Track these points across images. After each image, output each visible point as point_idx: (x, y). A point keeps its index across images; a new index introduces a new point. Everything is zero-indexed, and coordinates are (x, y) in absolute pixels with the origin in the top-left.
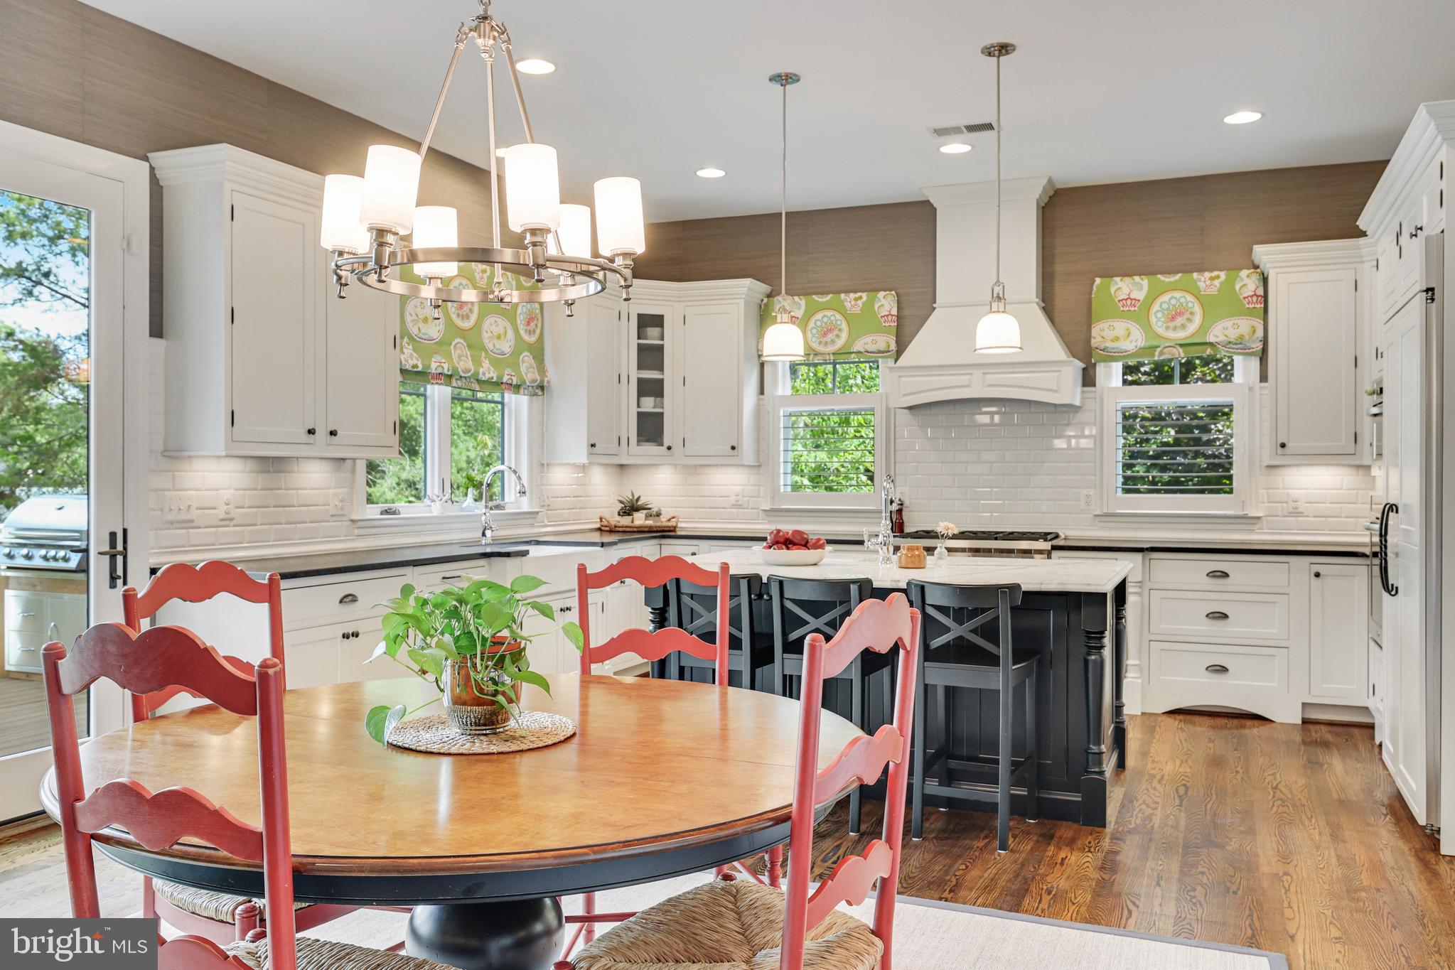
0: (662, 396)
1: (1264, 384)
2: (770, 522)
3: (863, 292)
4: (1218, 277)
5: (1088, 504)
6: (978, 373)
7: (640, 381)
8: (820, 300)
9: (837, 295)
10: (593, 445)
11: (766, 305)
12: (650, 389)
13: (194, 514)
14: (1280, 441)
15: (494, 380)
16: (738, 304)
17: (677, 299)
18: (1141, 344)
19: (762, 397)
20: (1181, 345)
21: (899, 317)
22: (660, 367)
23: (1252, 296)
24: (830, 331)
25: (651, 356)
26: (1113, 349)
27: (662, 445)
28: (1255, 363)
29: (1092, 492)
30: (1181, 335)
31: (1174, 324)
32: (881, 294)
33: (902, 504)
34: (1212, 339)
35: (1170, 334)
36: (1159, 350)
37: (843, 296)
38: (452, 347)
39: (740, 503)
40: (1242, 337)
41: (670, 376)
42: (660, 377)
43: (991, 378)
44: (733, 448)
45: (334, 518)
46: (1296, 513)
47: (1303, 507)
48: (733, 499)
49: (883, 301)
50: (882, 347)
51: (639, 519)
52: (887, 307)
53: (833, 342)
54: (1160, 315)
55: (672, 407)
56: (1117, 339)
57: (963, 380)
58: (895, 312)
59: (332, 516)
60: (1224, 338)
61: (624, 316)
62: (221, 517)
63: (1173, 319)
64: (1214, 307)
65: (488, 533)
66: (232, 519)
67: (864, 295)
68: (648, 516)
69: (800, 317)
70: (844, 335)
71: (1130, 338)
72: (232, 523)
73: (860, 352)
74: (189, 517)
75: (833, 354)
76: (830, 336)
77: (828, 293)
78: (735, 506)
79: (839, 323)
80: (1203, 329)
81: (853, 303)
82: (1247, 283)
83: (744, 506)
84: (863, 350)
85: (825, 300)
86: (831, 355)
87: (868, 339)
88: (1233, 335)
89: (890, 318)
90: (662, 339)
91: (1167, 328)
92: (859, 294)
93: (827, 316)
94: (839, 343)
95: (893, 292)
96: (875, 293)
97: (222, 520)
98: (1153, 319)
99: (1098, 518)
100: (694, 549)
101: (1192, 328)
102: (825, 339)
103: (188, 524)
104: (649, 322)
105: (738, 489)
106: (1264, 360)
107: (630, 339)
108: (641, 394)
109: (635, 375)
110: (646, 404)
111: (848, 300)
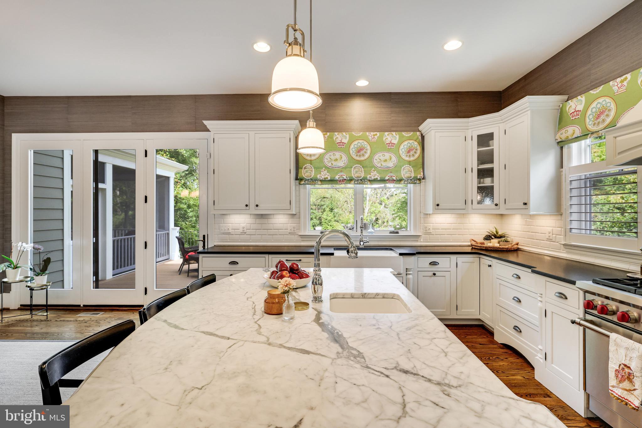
0: (493, 176)
3: (628, 73)
7: (479, 170)
8: (595, 93)
9: (607, 84)
10: (438, 205)
11: (562, 109)
12: (488, 173)
13: (230, 231)
15: (379, 179)
16: (527, 114)
17: (502, 121)
19: (561, 170)
22: (491, 161)
24: (602, 113)
25: (487, 156)
37: (611, 82)
38: (353, 169)
39: (551, 238)
41: (497, 165)
42: (492, 166)
44: (525, 204)
45: (290, 234)
48: (547, 236)
51: (494, 243)
53: (604, 121)
55: (499, 182)
59: (289, 233)
61: (469, 139)
62: (241, 232)
65: (362, 243)
66: (245, 233)
68: (500, 242)
70: (613, 113)
72: (245, 234)
74: (229, 232)
76: (602, 117)
77: (601, 85)
78: (549, 240)
79: (608, 104)
81: (619, 85)
83: (553, 240)
90: (493, 146)
92: (624, 76)
94: (608, 121)
96: (637, 71)
97: (241, 233)
100: (490, 263)
102: (598, 120)
103: (229, 234)
104: (485, 138)
105: (550, 229)
107: (473, 149)
108: (481, 176)
109: (476, 167)
110: (484, 182)
111: (616, 84)
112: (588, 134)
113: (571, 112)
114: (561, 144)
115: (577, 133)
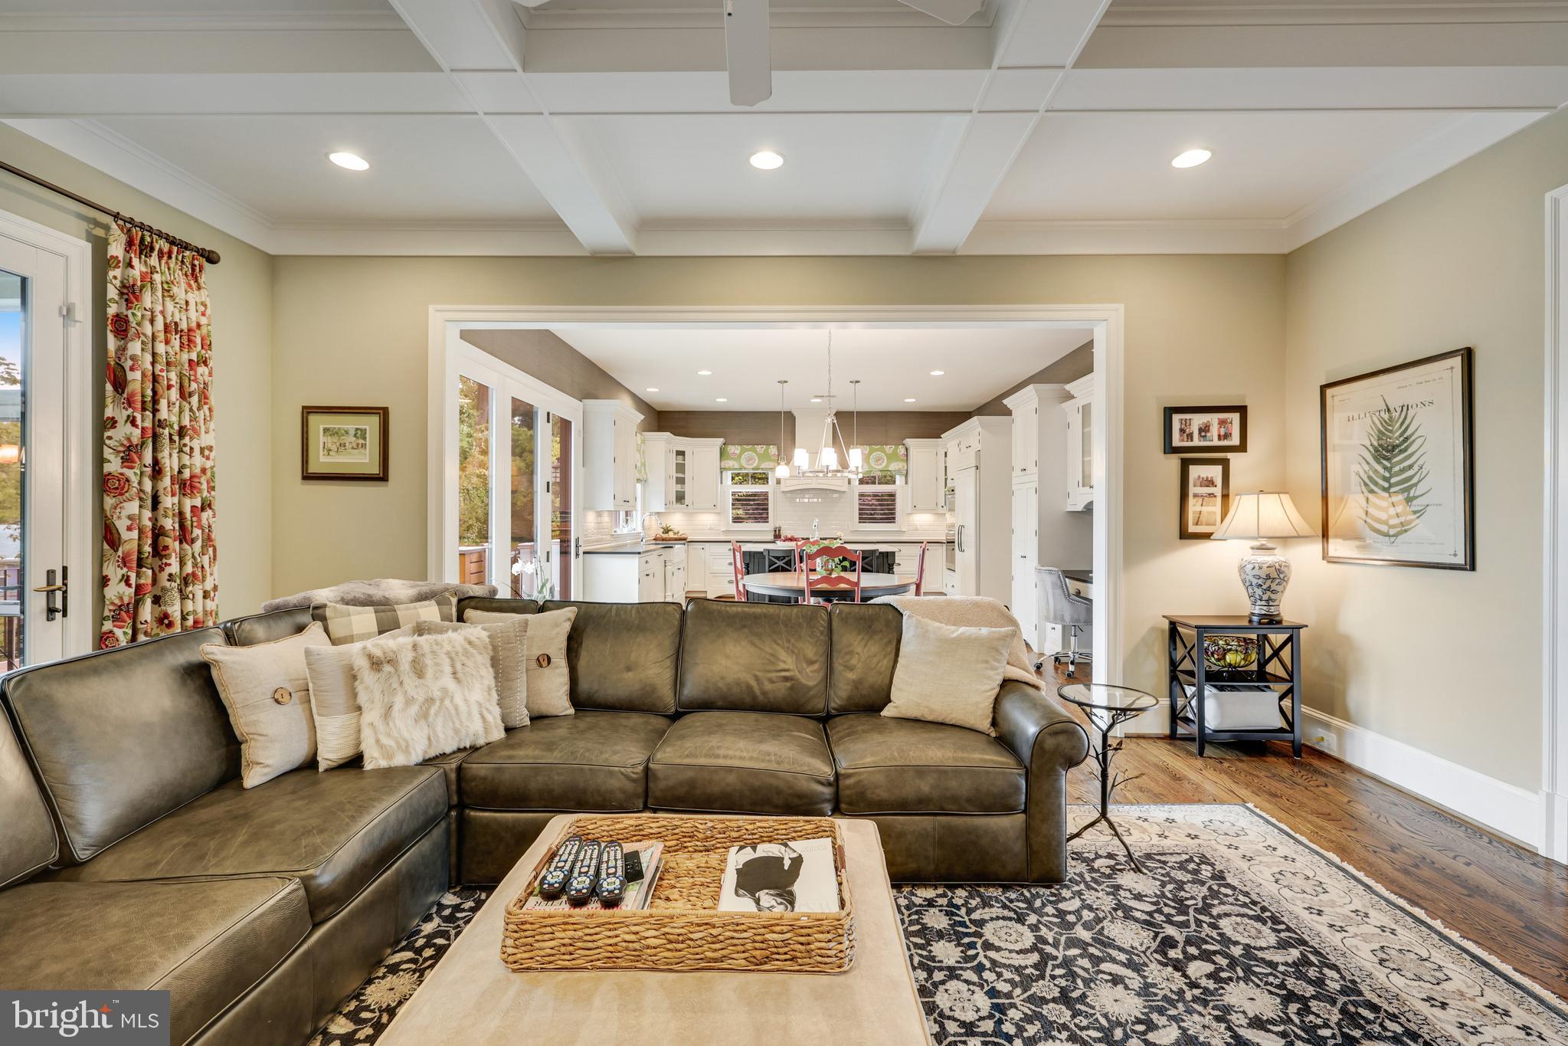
0: (684, 484)
1: (906, 486)
2: (725, 536)
4: (892, 448)
6: (814, 479)
7: (676, 478)
8: (745, 447)
9: (753, 446)
11: (724, 448)
12: (681, 481)
14: (915, 505)
17: (691, 445)
18: (867, 469)
19: (722, 485)
20: (879, 471)
21: (777, 455)
22: (684, 473)
23: (903, 456)
24: (751, 460)
25: (681, 468)
27: (685, 505)
28: (903, 478)
29: (850, 522)
30: (880, 467)
31: (878, 463)
32: (771, 446)
33: (780, 528)
34: (890, 469)
35: (876, 467)
36: (872, 472)
37: (756, 446)
40: (899, 469)
41: (688, 476)
42: (684, 476)
43: (819, 481)
46: (917, 529)
47: (919, 527)
48: (709, 527)
49: (772, 448)
50: (772, 467)
52: (774, 452)
53: (753, 464)
54: (873, 460)
55: (688, 488)
60: (893, 469)
61: (672, 451)
63: (877, 461)
64: (891, 458)
67: (764, 446)
68: (675, 534)
69: (738, 454)
70: (757, 461)
75: (753, 469)
76: (751, 462)
77: (750, 445)
78: (709, 529)
79: (754, 456)
80: (887, 465)
81: (760, 449)
82: (901, 450)
83: (714, 529)
84: (764, 468)
85: (748, 447)
86: (751, 469)
87: (767, 463)
88: (897, 468)
91: (875, 465)
93: (749, 454)
94: (755, 465)
95: (775, 446)
98: (871, 461)
99: (852, 532)
101: (884, 465)
102: (749, 463)
104: (681, 453)
105: (711, 523)
106: (906, 477)
107: (673, 460)
108: (677, 483)
109: (675, 475)
110: (679, 487)
111: (758, 448)
112: (742, 469)
113: (730, 453)
114: (721, 469)
115: (737, 466)
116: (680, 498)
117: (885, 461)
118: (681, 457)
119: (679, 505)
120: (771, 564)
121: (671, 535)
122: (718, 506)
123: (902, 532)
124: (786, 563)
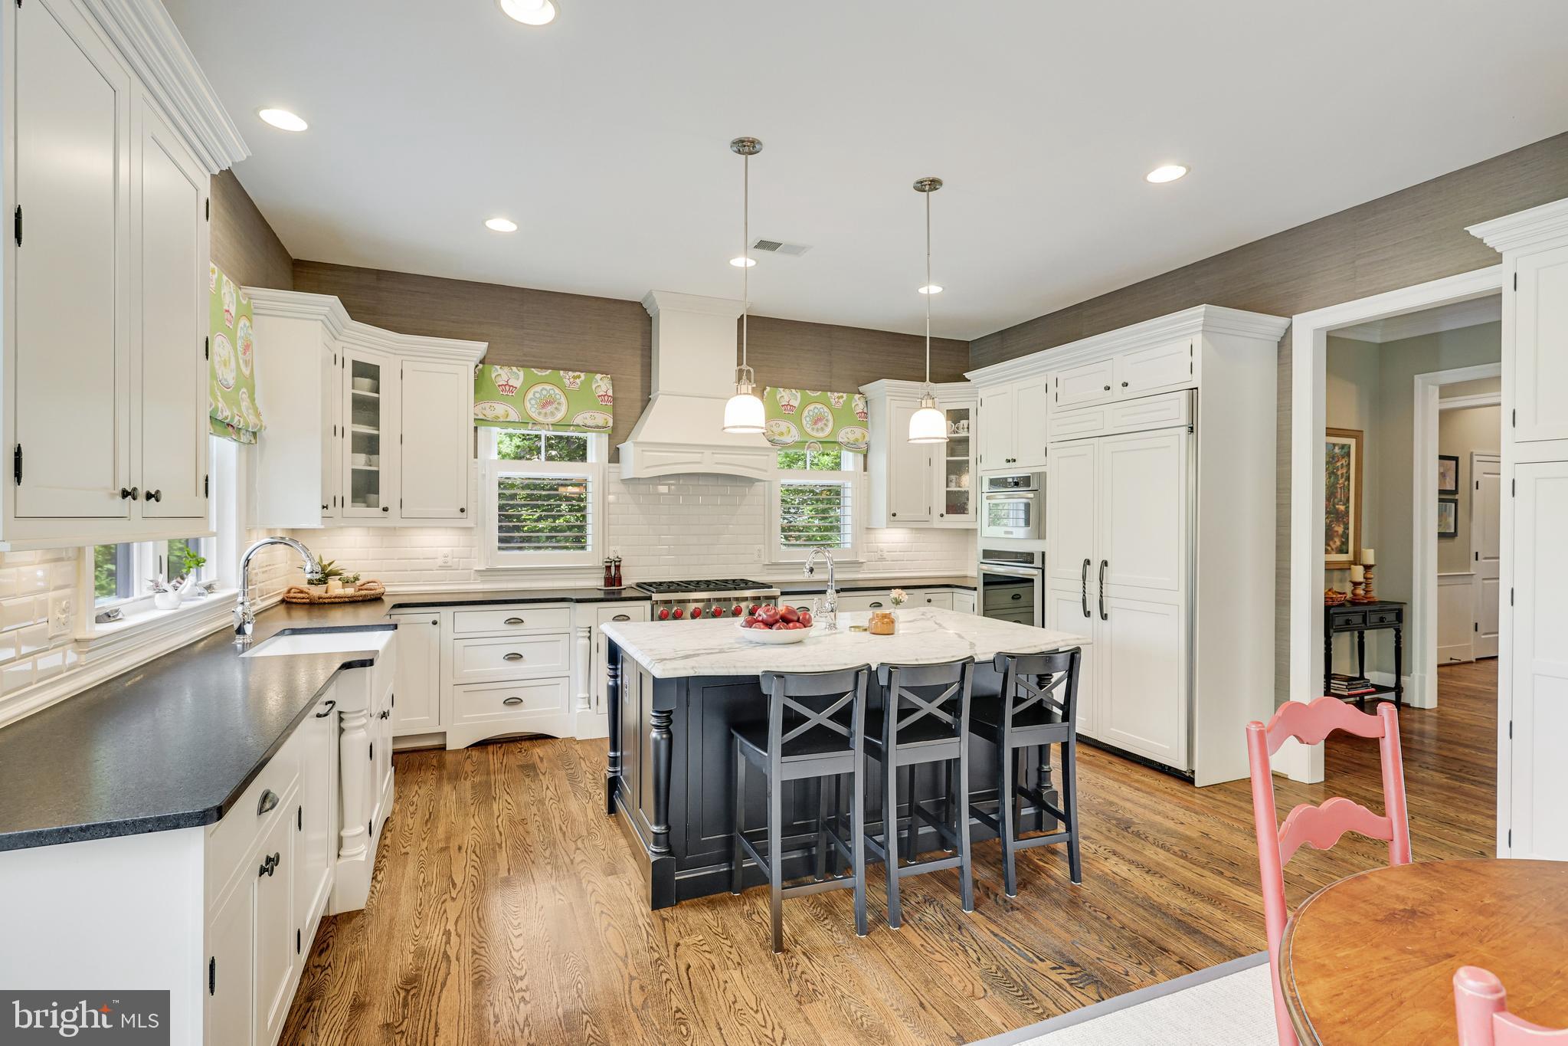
0: (377, 452)
1: (865, 473)
2: (483, 582)
3: (582, 372)
4: (842, 397)
5: (759, 556)
6: (708, 453)
7: (355, 435)
8: (539, 374)
9: (556, 372)
10: (325, 507)
11: (481, 371)
12: (369, 445)
14: (892, 512)
15: (228, 420)
17: (394, 351)
18: (797, 439)
19: (475, 460)
20: (821, 442)
21: (614, 399)
22: (375, 423)
23: (861, 413)
24: (549, 403)
25: (366, 408)
26: (778, 440)
27: (378, 507)
28: (861, 458)
29: (761, 546)
30: (821, 435)
31: (817, 426)
32: (598, 376)
33: (620, 561)
34: (840, 440)
35: (814, 434)
36: (807, 444)
37: (561, 372)
39: (449, 564)
40: (857, 440)
41: (387, 432)
42: (376, 432)
43: (719, 457)
44: (462, 510)
46: (882, 559)
47: (885, 554)
48: (440, 561)
49: (600, 383)
50: (601, 423)
51: (339, 588)
52: (604, 388)
53: (552, 414)
54: (808, 419)
55: (387, 463)
56: (782, 434)
57: (696, 457)
58: (610, 393)
60: (847, 440)
61: (339, 360)
63: (816, 423)
64: (842, 417)
67: (582, 375)
68: (344, 584)
69: (518, 387)
70: (564, 408)
71: (790, 435)
73: (578, 425)
75: (552, 424)
76: (549, 409)
77: (547, 368)
78: (442, 568)
79: (558, 397)
80: (834, 432)
81: (572, 380)
82: (858, 403)
83: (454, 567)
84: (581, 424)
85: (544, 374)
86: (550, 426)
87: (588, 415)
88: (852, 438)
89: (606, 398)
90: (377, 391)
91: (813, 429)
92: (578, 373)
93: (546, 390)
94: (559, 416)
95: (609, 376)
96: (592, 375)
98: (804, 422)
99: (767, 567)
100: (434, 618)
101: (828, 430)
102: (545, 410)
104: (366, 371)
105: (447, 550)
106: (865, 456)
107: (345, 388)
108: (355, 450)
109: (350, 428)
110: (361, 461)
111: (567, 377)
112: (528, 423)
113: (500, 384)
114: (476, 421)
115: (514, 416)
116: (366, 487)
117: (830, 424)
118: (366, 382)
119: (361, 510)
120: (791, 720)
121: (336, 588)
122: (471, 511)
123: (856, 564)
124: (838, 717)
